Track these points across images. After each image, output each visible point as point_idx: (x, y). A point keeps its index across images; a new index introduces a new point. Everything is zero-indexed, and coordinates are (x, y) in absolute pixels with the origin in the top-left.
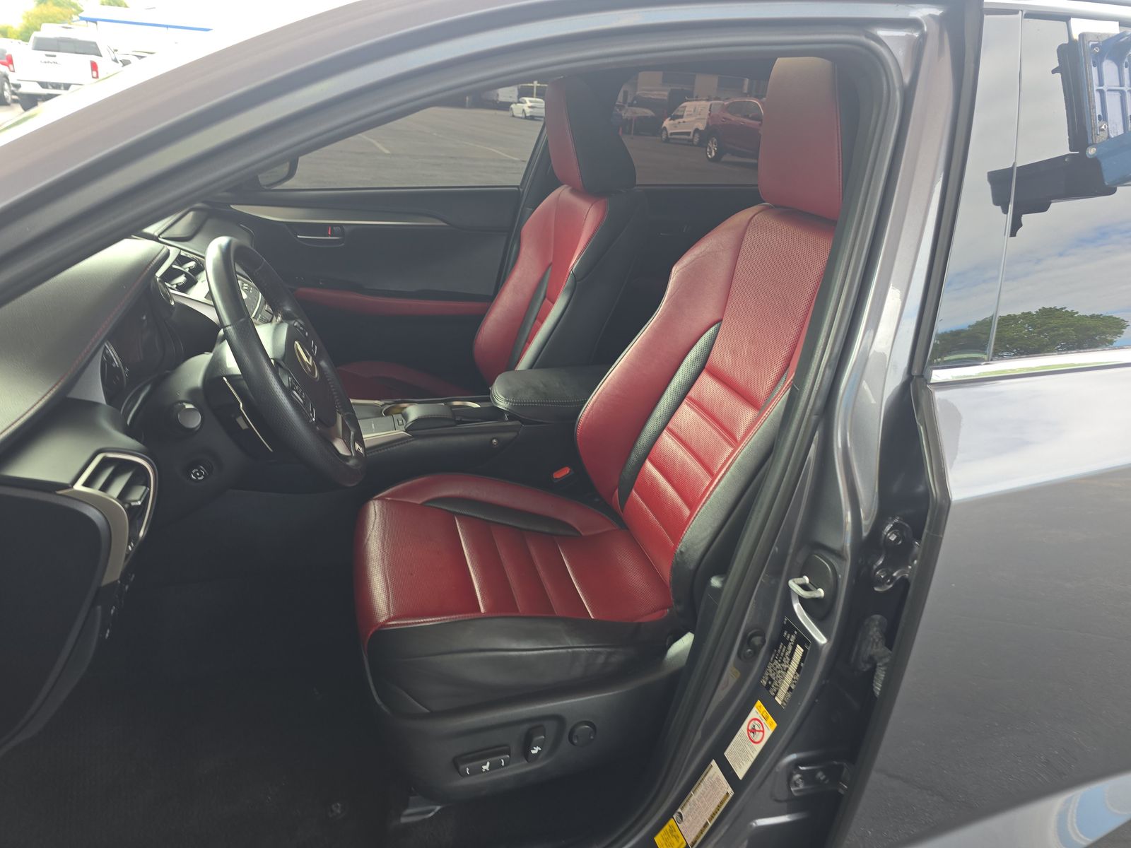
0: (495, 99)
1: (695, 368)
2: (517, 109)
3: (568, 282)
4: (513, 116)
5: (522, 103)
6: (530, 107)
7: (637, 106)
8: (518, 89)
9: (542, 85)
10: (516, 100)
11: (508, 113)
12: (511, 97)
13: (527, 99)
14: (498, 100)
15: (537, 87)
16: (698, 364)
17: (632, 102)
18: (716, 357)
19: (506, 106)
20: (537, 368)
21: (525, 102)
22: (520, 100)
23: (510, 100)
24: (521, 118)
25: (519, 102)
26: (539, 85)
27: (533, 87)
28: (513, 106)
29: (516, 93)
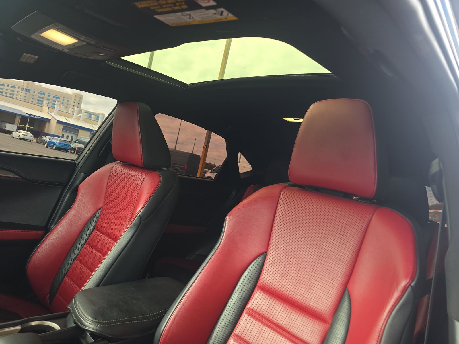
0: (4, 129)
1: (250, 285)
2: (16, 135)
3: (135, 220)
4: (13, 137)
5: (19, 132)
6: (23, 135)
7: (78, 143)
8: (17, 127)
9: (30, 127)
10: (16, 131)
11: (12, 136)
12: (13, 129)
13: (22, 131)
14: (5, 129)
15: (28, 127)
16: (252, 283)
17: (76, 141)
18: (266, 277)
19: (10, 133)
20: (103, 285)
21: (21, 132)
22: (18, 131)
23: (12, 130)
24: (18, 139)
25: (17, 132)
26: (29, 127)
27: (26, 127)
28: (13, 133)
29: (16, 128)
